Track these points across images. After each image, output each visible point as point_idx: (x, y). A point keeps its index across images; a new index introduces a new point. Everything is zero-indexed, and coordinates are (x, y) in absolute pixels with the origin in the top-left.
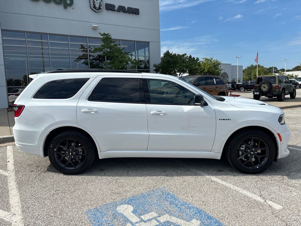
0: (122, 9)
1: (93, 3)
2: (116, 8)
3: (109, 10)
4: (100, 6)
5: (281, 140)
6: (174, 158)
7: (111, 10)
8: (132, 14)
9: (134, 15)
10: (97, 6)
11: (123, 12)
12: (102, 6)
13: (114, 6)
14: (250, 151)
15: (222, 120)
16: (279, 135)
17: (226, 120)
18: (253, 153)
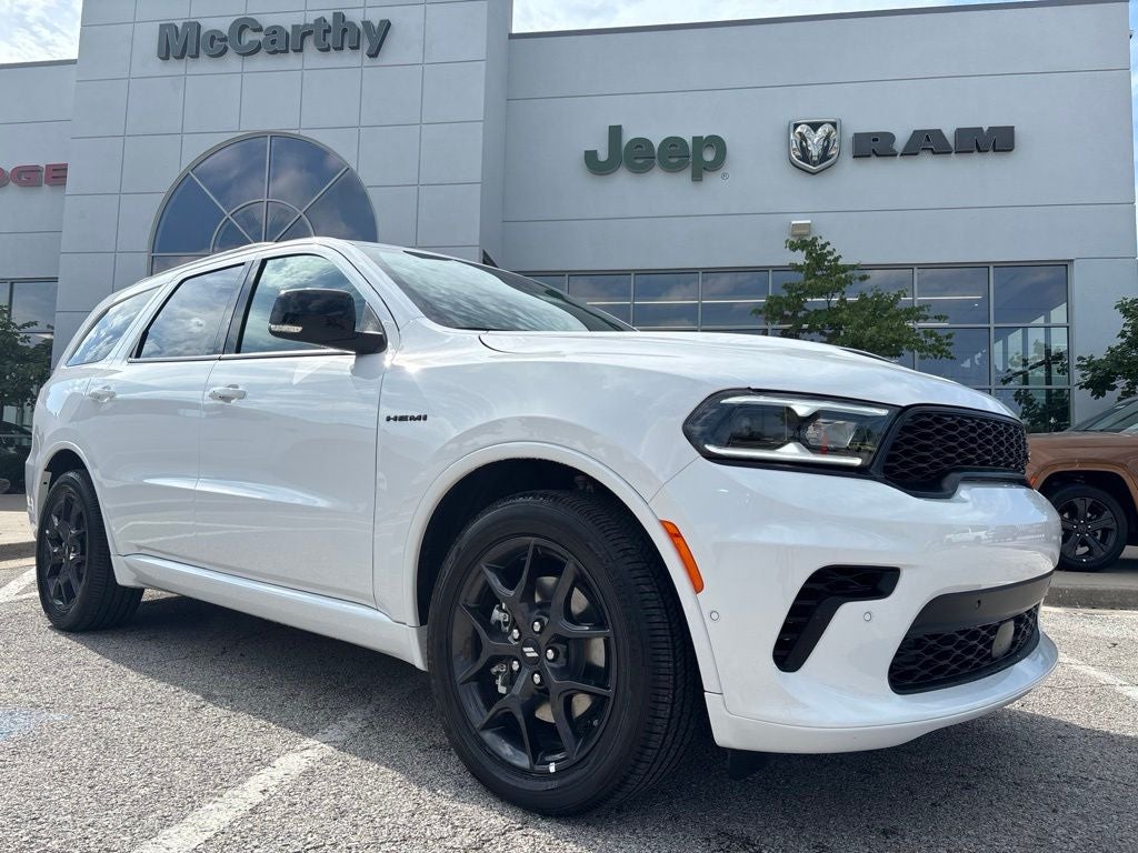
0: (927, 143)
1: (801, 143)
2: (899, 145)
3: (869, 156)
4: (826, 149)
5: (698, 586)
6: (278, 624)
7: (878, 156)
8: (976, 156)
9: (991, 154)
10: (815, 151)
11: (934, 153)
12: (836, 145)
13: (890, 137)
14: (520, 637)
15: (395, 419)
16: (677, 540)
17: (412, 418)
18: (535, 655)
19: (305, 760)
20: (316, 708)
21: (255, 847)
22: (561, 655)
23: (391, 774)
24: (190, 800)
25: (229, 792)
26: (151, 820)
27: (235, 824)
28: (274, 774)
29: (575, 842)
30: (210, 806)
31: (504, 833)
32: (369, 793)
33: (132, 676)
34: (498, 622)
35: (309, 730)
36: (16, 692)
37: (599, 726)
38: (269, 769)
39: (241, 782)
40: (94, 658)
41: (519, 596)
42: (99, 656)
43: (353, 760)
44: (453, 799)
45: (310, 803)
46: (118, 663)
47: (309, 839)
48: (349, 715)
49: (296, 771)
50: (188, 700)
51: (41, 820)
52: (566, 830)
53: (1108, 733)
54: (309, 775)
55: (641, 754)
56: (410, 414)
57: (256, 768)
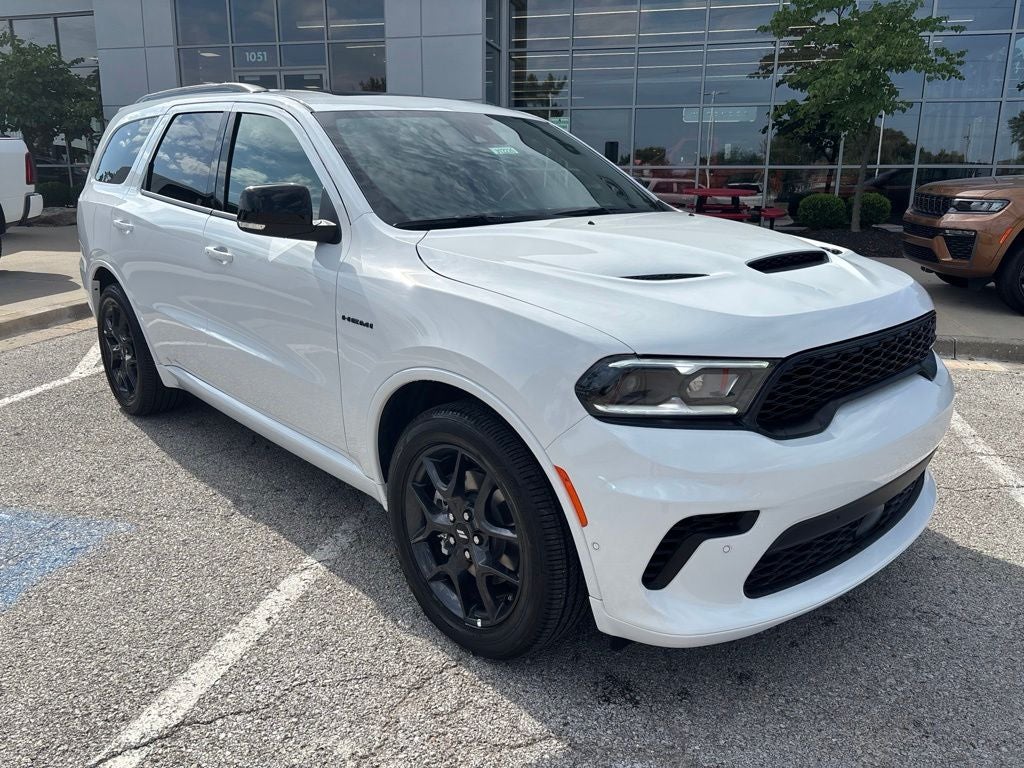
5: (584, 522)
14: (455, 520)
15: (349, 319)
16: (568, 483)
17: (361, 323)
18: (465, 537)
19: (303, 583)
20: (319, 517)
21: (257, 683)
22: (485, 542)
23: (366, 601)
24: (214, 627)
25: (245, 619)
26: (185, 651)
27: (245, 657)
28: (278, 599)
29: (493, 684)
30: (228, 636)
31: (442, 672)
32: (346, 624)
33: (182, 475)
34: (439, 501)
35: (309, 546)
36: (93, 495)
37: (513, 602)
38: (275, 592)
39: (253, 608)
40: (155, 451)
41: (451, 492)
42: (158, 448)
43: (340, 583)
44: (407, 632)
45: (302, 633)
46: (171, 457)
47: (297, 675)
48: (342, 527)
49: (295, 595)
50: (222, 505)
51: (107, 651)
52: (488, 671)
53: (979, 554)
54: (304, 598)
55: (545, 624)
56: (360, 319)
57: (266, 591)
